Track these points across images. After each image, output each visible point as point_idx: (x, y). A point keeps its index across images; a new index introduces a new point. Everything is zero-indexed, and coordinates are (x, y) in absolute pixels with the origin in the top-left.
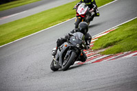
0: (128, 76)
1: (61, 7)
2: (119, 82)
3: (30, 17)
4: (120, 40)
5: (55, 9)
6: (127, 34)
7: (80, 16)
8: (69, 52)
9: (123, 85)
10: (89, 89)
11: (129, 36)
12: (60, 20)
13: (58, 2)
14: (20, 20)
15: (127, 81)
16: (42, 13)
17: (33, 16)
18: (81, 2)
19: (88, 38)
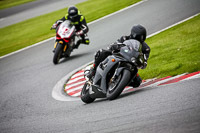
2: (139, 124)
7: (62, 40)
8: (118, 71)
15: (150, 121)
18: (64, 20)
19: (145, 50)
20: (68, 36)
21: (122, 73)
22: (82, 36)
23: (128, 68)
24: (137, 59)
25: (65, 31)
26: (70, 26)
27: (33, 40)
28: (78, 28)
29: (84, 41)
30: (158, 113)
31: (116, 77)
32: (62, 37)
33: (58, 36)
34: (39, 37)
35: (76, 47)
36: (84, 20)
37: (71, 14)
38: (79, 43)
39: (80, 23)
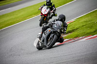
0: (83, 54)
1: (35, 5)
2: (76, 58)
3: (13, 12)
4: (77, 29)
5: (31, 6)
6: (82, 25)
7: (43, 15)
8: (52, 35)
9: (79, 60)
10: (55, 63)
11: (83, 26)
12: (35, 14)
13: (33, 2)
14: (6, 14)
15: (82, 57)
16: (22, 9)
17: (15, 11)
18: (44, 5)
19: (65, 26)
20: (46, 13)
21: (53, 36)
22: (54, 12)
23: (56, 34)
24: (61, 30)
25: (45, 10)
26: (47, 8)
27: (25, 18)
28: (51, 9)
29: (54, 15)
30: (85, 53)
31: (51, 38)
32: (44, 14)
33: (42, 13)
34: (27, 17)
35: (51, 18)
36: (54, 5)
37: (47, 2)
38: (52, 16)
39: (52, 7)
